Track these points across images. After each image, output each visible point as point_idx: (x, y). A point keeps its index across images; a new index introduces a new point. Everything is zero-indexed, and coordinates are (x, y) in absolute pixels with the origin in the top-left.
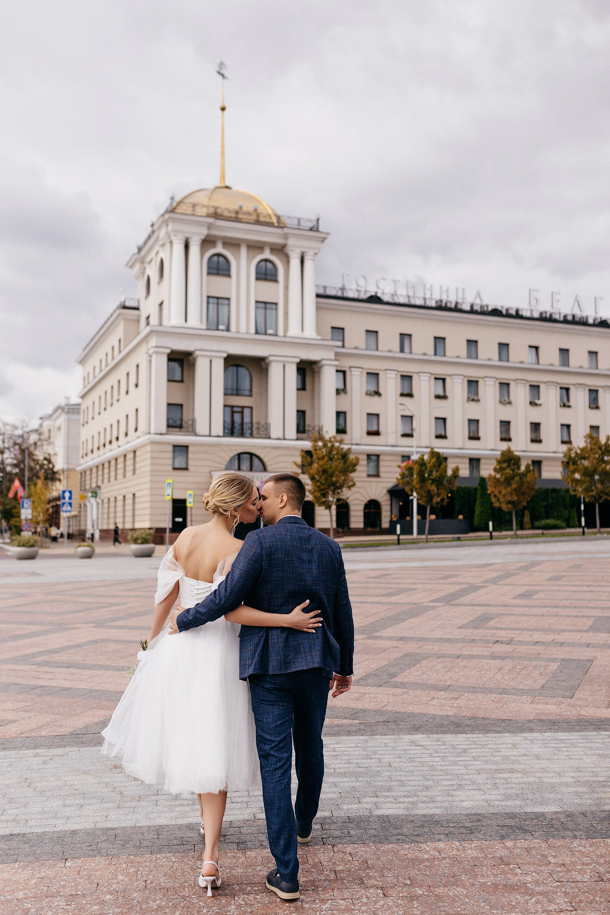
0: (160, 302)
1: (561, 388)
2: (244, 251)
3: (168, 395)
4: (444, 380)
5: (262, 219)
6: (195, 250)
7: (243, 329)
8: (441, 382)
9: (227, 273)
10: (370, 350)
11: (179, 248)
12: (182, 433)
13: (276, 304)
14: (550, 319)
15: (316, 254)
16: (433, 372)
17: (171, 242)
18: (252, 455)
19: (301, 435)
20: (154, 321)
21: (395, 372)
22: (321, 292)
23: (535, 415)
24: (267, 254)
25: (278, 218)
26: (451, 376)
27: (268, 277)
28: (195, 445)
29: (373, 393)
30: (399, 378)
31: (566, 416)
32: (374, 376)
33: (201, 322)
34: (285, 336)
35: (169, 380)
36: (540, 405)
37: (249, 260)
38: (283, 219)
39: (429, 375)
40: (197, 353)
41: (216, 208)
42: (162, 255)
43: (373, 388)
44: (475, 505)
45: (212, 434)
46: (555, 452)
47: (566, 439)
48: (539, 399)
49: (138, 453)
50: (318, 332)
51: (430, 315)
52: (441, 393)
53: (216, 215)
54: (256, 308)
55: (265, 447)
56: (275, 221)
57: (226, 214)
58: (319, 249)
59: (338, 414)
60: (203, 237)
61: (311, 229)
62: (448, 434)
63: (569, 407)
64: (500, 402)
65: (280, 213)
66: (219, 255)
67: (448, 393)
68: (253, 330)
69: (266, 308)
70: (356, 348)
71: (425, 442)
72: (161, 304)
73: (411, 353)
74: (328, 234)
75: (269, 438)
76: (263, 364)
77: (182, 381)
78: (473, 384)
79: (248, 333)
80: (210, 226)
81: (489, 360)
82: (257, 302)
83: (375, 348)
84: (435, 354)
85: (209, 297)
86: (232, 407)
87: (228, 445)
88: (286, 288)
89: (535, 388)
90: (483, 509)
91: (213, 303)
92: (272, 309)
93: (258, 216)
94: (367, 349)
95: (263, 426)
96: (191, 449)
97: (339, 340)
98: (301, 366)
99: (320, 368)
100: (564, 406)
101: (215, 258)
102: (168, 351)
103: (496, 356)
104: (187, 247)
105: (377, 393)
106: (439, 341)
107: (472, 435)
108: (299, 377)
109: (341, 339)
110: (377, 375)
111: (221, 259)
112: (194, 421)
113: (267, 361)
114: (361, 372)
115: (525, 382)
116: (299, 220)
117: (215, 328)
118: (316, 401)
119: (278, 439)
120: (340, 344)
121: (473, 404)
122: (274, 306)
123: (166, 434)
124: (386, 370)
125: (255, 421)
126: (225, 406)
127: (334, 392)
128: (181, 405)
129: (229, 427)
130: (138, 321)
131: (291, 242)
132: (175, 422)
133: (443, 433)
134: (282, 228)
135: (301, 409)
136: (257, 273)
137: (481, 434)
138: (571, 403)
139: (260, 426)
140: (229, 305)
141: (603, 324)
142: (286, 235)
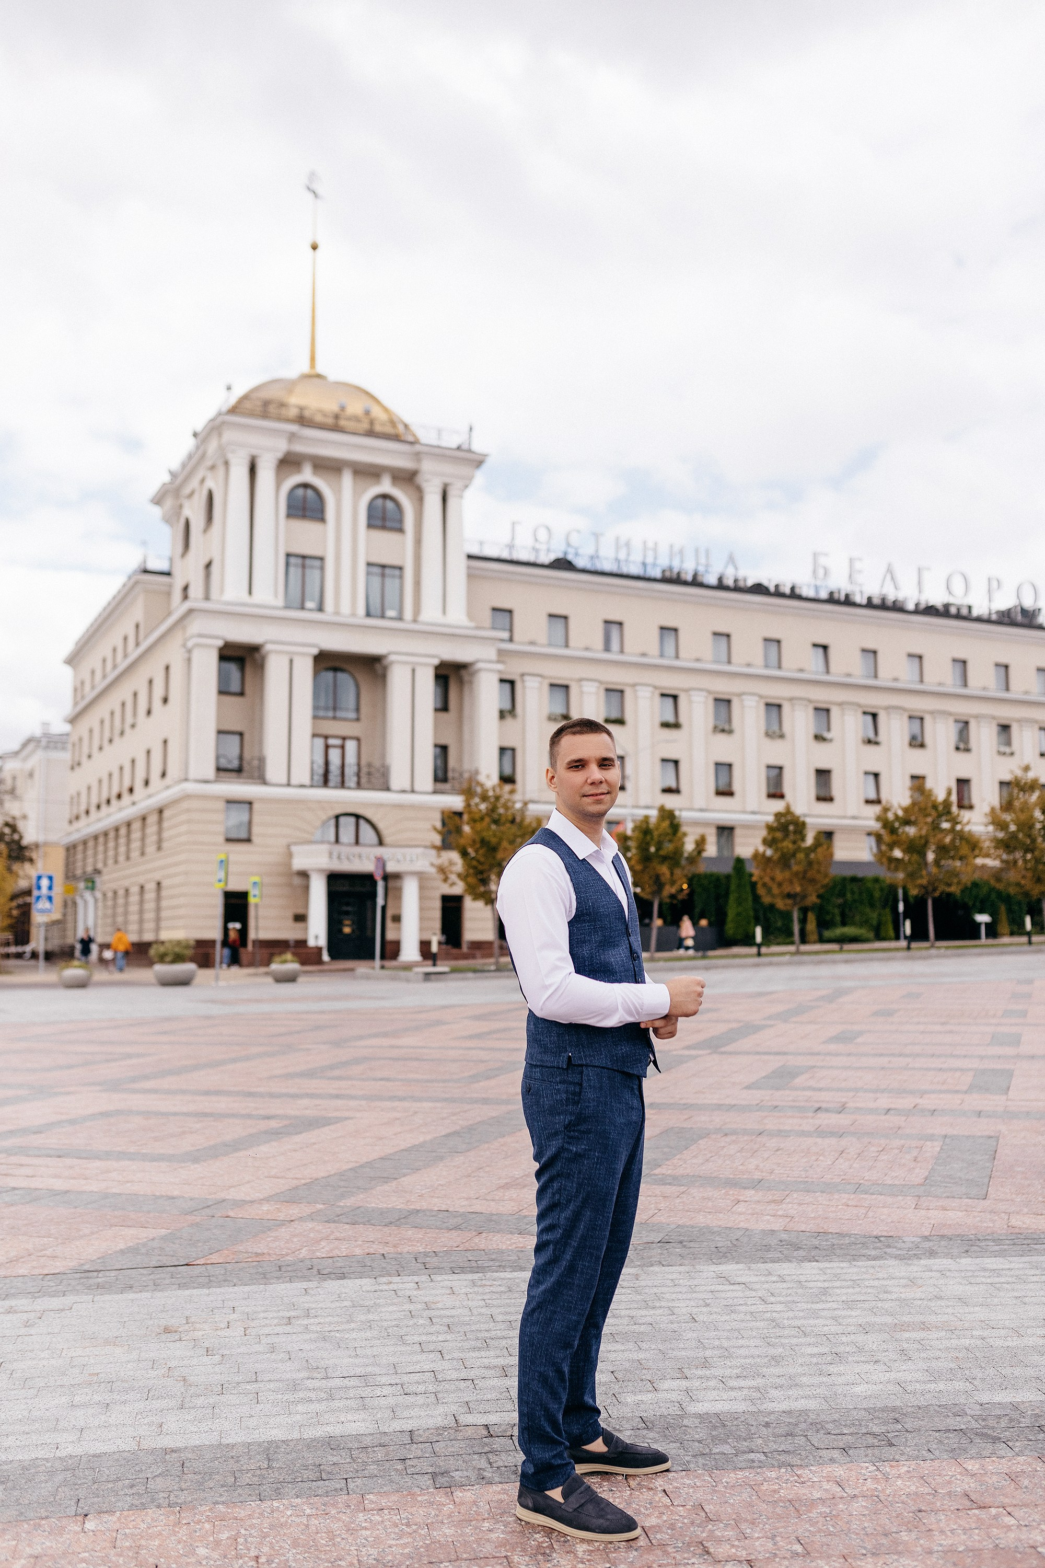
0: (206, 561)
1: (865, 713)
2: (347, 479)
3: (220, 717)
4: (675, 698)
5: (378, 428)
6: (266, 475)
7: (345, 608)
8: (670, 701)
9: (319, 516)
10: (556, 646)
11: (239, 473)
12: (241, 780)
13: (400, 568)
14: (848, 602)
15: (466, 487)
16: (657, 684)
17: (227, 463)
18: (358, 817)
19: (441, 786)
20: (196, 591)
21: (596, 684)
22: (475, 551)
23: (823, 757)
24: (386, 486)
25: (407, 427)
26: (687, 690)
27: (388, 524)
28: (263, 800)
29: (560, 718)
30: (602, 693)
31: (874, 759)
32: (561, 689)
33: (276, 596)
34: (415, 621)
35: (222, 692)
36: (831, 740)
37: (357, 495)
38: (414, 428)
39: (651, 689)
40: (268, 647)
41: (302, 409)
42: (210, 484)
43: (560, 709)
44: (727, 902)
45: (293, 782)
46: (854, 818)
47: (872, 795)
48: (829, 730)
49: (166, 814)
50: (470, 615)
51: (654, 591)
52: (670, 718)
53: (302, 420)
54: (368, 574)
55: (380, 805)
56: (401, 431)
57: (319, 418)
58: (470, 479)
59: (502, 750)
60: (280, 455)
61: (459, 448)
62: (683, 787)
63: (877, 743)
64: (767, 735)
65: (407, 419)
66: (306, 486)
67: (683, 719)
68: (361, 611)
69: (383, 575)
70: (532, 643)
71: (645, 799)
72: (208, 566)
73: (622, 651)
74: (486, 455)
75: (388, 789)
76: (378, 666)
77: (242, 694)
78: (723, 703)
79: (354, 615)
80: (292, 437)
81: (749, 665)
82: (369, 564)
83: (562, 642)
84: (662, 655)
85: (288, 555)
86: (326, 737)
87: (319, 802)
88: (418, 542)
89: (823, 712)
90: (740, 909)
91: (296, 565)
92: (393, 576)
93: (372, 423)
94: (550, 645)
95: (378, 770)
96: (256, 806)
97: (504, 629)
98: (443, 672)
99: (473, 674)
100: (869, 742)
101: (300, 492)
102: (220, 643)
103: (759, 660)
104: (253, 470)
106: (668, 633)
107: (721, 788)
108: (439, 690)
109: (508, 627)
110: (567, 687)
111: (310, 492)
112: (262, 760)
113: (385, 662)
114: (541, 683)
115: (805, 703)
116: (439, 432)
117: (299, 605)
118: (466, 729)
119: (404, 791)
120: (506, 635)
121: (722, 737)
122: (397, 572)
123: (216, 781)
124: (581, 680)
125: (363, 762)
126: (315, 735)
127: (496, 714)
128: (241, 734)
129: (321, 771)
130: (169, 594)
131: (427, 466)
132: (230, 762)
133: (673, 785)
134: (411, 443)
135: (443, 742)
136: (370, 516)
137: (736, 787)
138: (882, 737)
139: (372, 770)
140: (322, 569)
141: (930, 611)
142: (418, 456)
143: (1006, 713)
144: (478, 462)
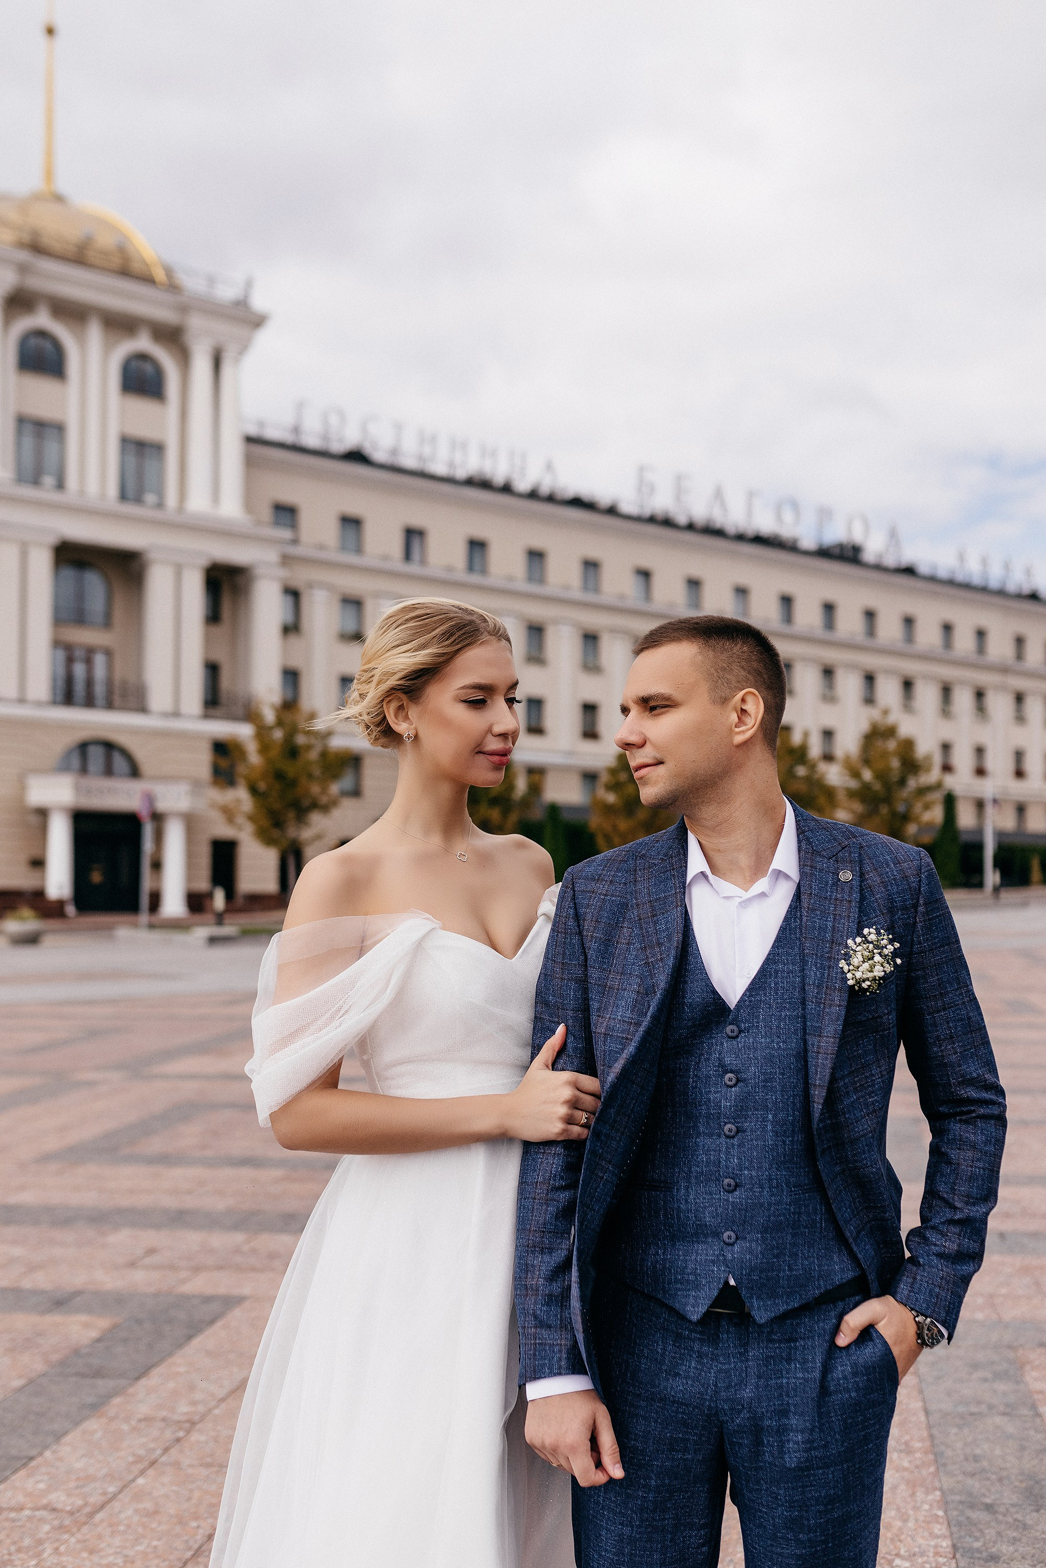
2: (94, 330)
5: (133, 267)
7: (93, 488)
9: (58, 371)
10: (348, 553)
13: (162, 447)
14: (668, 523)
15: (244, 350)
18: (109, 747)
19: (212, 711)
22: (253, 431)
24: (144, 343)
25: (169, 272)
27: (145, 388)
29: (350, 637)
32: (354, 603)
33: (4, 468)
34: (180, 511)
37: (108, 348)
38: (178, 276)
41: (35, 234)
43: (351, 627)
45: (28, 698)
50: (247, 509)
51: (460, 495)
53: (36, 247)
54: (122, 450)
55: (136, 731)
56: (159, 275)
57: (56, 246)
58: (248, 341)
59: (285, 672)
60: (8, 289)
61: (233, 303)
64: (583, 667)
66: (41, 334)
68: (114, 491)
69: (141, 455)
70: (320, 548)
73: (424, 564)
74: (267, 314)
75: (145, 711)
76: (132, 565)
78: (536, 631)
79: (105, 496)
80: (23, 269)
81: (566, 588)
82: (123, 439)
83: (356, 550)
84: (469, 571)
85: (20, 419)
86: (70, 647)
87: (61, 723)
88: (184, 414)
91: (30, 433)
92: (151, 457)
93: (126, 260)
94: (339, 551)
95: (133, 688)
97: (286, 529)
98: (215, 576)
99: (250, 581)
101: (35, 340)
103: (578, 583)
105: (358, 637)
106: (477, 546)
107: (530, 726)
108: (209, 596)
109: (292, 528)
110: (360, 602)
111: (46, 342)
113: (143, 559)
114: (330, 596)
115: (625, 634)
116: (211, 281)
117: (33, 481)
118: (241, 646)
119: (165, 715)
120: (289, 536)
121: (534, 668)
122: (157, 452)
124: (375, 594)
125: (115, 678)
126: (54, 644)
127: (278, 629)
129: (62, 686)
131: (195, 323)
135: (213, 659)
136: (124, 378)
137: (546, 724)
139: (125, 686)
140: (62, 440)
141: (760, 540)
142: (184, 309)
143: (830, 655)
144: (257, 322)
